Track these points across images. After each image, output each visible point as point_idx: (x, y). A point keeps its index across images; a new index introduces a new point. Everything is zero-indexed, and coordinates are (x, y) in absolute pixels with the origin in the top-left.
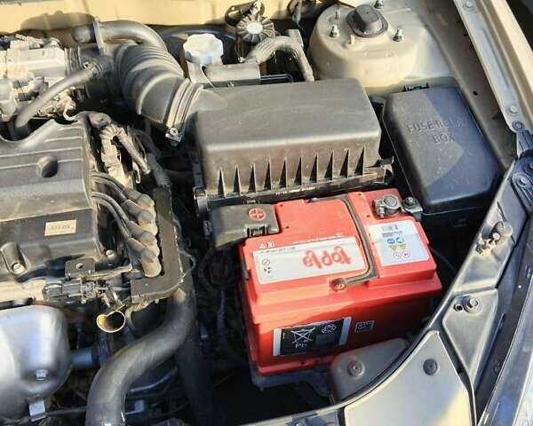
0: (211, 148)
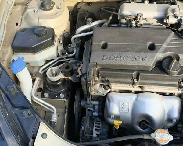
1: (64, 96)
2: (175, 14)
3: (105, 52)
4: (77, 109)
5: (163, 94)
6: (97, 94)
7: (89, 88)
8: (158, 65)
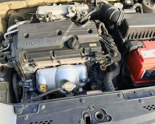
0: (130, 27)
1: (4, 79)
2: (72, 10)
3: (27, 40)
4: (15, 88)
5: (75, 64)
6: (28, 72)
7: (20, 67)
8: (66, 44)
